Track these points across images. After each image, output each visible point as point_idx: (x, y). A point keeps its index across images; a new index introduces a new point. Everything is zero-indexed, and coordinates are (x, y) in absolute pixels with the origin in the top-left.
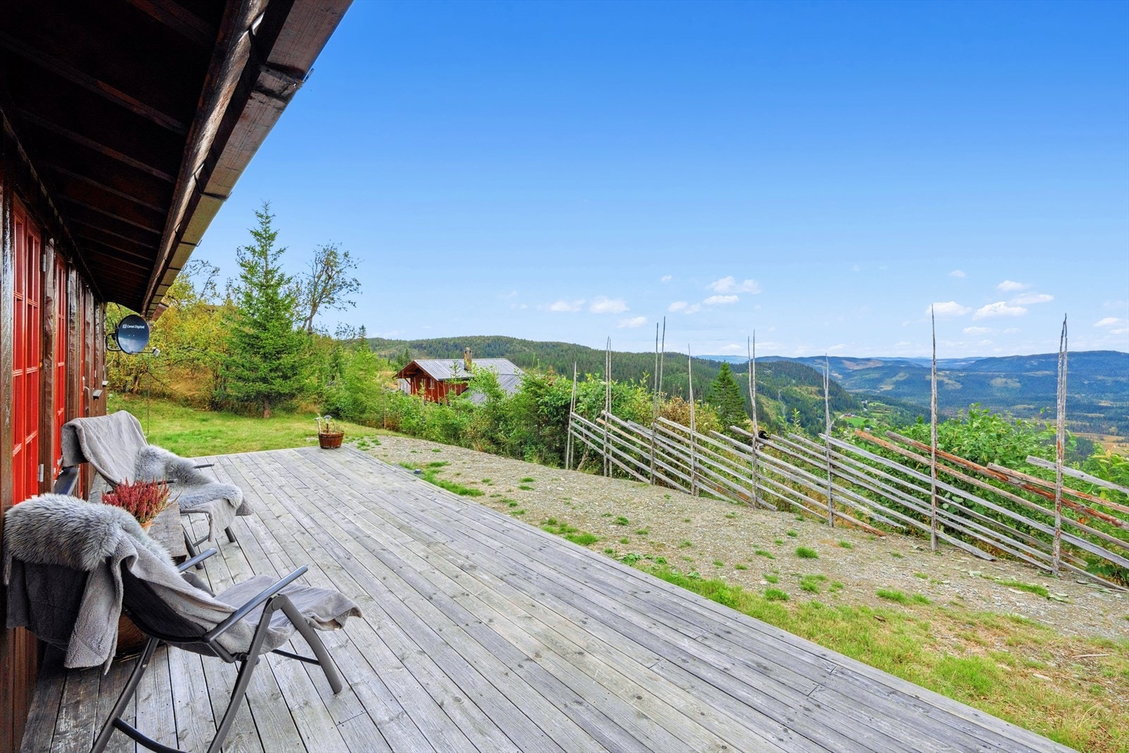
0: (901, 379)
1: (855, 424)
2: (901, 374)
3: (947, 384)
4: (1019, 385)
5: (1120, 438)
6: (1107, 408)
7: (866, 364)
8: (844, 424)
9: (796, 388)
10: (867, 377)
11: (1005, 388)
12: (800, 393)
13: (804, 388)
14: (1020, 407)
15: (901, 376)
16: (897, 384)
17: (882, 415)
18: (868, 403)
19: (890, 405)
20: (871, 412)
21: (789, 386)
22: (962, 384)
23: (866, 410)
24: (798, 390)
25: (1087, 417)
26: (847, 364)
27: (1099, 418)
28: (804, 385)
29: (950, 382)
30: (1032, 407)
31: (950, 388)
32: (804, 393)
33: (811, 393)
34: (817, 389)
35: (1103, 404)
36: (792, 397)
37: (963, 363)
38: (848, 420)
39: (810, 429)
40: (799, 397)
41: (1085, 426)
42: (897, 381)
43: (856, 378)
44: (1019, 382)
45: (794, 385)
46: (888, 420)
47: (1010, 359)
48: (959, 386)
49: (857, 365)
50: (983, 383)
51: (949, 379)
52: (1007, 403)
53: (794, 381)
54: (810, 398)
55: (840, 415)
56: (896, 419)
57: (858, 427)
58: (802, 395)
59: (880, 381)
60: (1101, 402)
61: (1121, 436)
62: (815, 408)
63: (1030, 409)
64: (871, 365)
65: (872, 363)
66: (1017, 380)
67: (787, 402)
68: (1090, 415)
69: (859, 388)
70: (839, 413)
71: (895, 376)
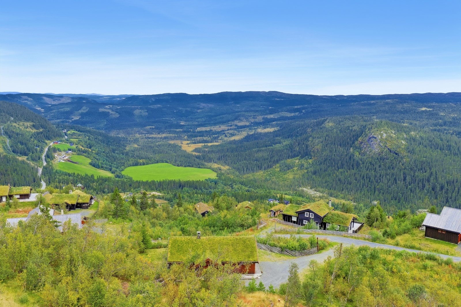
0: (85, 111)
1: (62, 149)
2: (84, 108)
3: (112, 114)
4: (147, 114)
5: (189, 142)
6: (183, 125)
7: (60, 100)
8: (55, 150)
9: (15, 124)
10: (62, 110)
11: (141, 116)
12: (19, 128)
13: (21, 123)
14: (148, 127)
15: (84, 109)
16: (82, 115)
17: (77, 140)
18: (67, 131)
19: (81, 132)
20: (70, 138)
21: (9, 122)
22: (119, 114)
23: (66, 137)
24: (17, 126)
25: (176, 131)
26: (47, 100)
27: (180, 132)
28: (21, 121)
29: (113, 113)
30: (153, 127)
31: (114, 116)
32: (22, 128)
33: (27, 128)
34: (32, 124)
35: (182, 123)
36: (13, 132)
37: (118, 99)
38: (57, 146)
39: (31, 157)
40: (18, 131)
41: (176, 137)
42: (82, 113)
43: (54, 111)
44: (147, 112)
45: (13, 121)
46: (82, 144)
47: (142, 97)
48: (117, 115)
49: (54, 100)
50: (130, 113)
51: (112, 111)
52: (142, 125)
53: (12, 119)
54: (27, 132)
55: (50, 143)
56: (86, 142)
57: (64, 151)
58: (21, 130)
59: (71, 113)
60: (181, 122)
61: (189, 140)
62: (32, 139)
63: (153, 129)
64: (63, 101)
65: (64, 99)
66: (146, 110)
67: (10, 137)
68: (177, 130)
69: (58, 119)
70: (49, 141)
71: (80, 109)
